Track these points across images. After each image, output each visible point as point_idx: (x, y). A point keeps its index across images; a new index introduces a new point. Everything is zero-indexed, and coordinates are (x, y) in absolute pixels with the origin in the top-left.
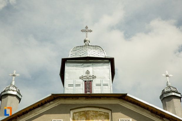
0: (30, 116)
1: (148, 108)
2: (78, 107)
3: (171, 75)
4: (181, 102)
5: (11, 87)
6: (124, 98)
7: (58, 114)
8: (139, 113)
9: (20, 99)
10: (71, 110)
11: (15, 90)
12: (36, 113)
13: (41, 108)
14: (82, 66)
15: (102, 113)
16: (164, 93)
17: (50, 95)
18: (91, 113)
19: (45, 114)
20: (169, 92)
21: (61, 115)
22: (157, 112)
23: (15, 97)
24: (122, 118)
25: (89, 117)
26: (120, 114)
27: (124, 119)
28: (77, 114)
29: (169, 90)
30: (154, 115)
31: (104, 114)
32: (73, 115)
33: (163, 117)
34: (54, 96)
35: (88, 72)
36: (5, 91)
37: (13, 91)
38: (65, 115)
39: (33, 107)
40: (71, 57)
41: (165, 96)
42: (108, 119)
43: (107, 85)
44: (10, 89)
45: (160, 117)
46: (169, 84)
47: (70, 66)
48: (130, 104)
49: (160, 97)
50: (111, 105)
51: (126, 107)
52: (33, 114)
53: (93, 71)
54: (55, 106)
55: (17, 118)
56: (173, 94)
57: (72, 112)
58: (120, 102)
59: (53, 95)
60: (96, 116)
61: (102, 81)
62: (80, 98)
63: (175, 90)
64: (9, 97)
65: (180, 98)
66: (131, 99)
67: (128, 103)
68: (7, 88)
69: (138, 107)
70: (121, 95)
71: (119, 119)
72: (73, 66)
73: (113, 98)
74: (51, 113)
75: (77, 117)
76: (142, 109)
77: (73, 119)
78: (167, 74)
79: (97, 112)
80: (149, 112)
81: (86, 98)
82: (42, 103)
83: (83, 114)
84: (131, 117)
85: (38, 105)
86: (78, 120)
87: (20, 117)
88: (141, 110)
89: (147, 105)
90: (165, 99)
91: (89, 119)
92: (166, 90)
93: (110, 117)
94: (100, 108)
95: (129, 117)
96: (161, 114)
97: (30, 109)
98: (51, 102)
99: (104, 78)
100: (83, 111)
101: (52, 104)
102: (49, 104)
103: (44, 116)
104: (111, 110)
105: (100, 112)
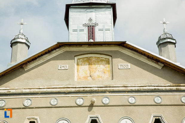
0: (39, 62)
1: (145, 54)
2: (81, 53)
3: (168, 22)
4: (175, 47)
5: (20, 35)
6: (123, 45)
7: (63, 60)
8: (136, 58)
9: (29, 47)
10: (75, 56)
11: (24, 38)
12: (44, 59)
13: (48, 55)
14: (86, 12)
15: (103, 59)
16: (160, 39)
17: (56, 43)
18: (94, 59)
19: (52, 60)
20: (165, 39)
21: (67, 61)
22: (153, 57)
23: (24, 45)
24: (121, 63)
25: (92, 62)
26: (119, 60)
27: (122, 64)
28: (81, 60)
29: (165, 37)
30: (150, 60)
31: (105, 59)
32: (77, 61)
33: (158, 62)
34: (60, 44)
35: (90, 20)
36: (14, 39)
37: (22, 39)
38: (70, 61)
39: (41, 54)
40: (74, 3)
41: (161, 42)
42: (109, 64)
43: (109, 30)
44: (19, 37)
45: (155, 62)
46: (166, 31)
47: (74, 12)
48: (129, 50)
49: (157, 43)
50: (111, 51)
51: (125, 53)
52: (41, 61)
53: (96, 16)
54: (61, 53)
55: (27, 64)
56: (169, 40)
57: (76, 58)
58: (120, 49)
59: (58, 43)
60: (98, 62)
61: (104, 26)
62: (83, 45)
63: (170, 37)
64: (19, 44)
65: (175, 44)
66: (130, 46)
67: (127, 49)
68: (17, 37)
69: (136, 53)
70: (121, 43)
71: (119, 64)
72: (77, 12)
73: (113, 45)
74: (57, 60)
75: (81, 63)
76: (140, 55)
77: (78, 65)
78: (164, 21)
79: (99, 57)
80: (146, 58)
81: (89, 46)
82: (49, 51)
83: (86, 60)
84: (130, 62)
85: (46, 52)
86: (82, 65)
87: (30, 63)
88: (138, 55)
89: (144, 51)
90: (161, 45)
91: (91, 65)
92: (162, 37)
93: (111, 63)
94: (101, 54)
95: (127, 62)
96: (156, 59)
97: (38, 56)
98: (57, 50)
99: (107, 23)
100: (86, 58)
101: (58, 51)
102: (55, 51)
103: (52, 62)
104: (111, 56)
105: (101, 58)
